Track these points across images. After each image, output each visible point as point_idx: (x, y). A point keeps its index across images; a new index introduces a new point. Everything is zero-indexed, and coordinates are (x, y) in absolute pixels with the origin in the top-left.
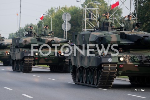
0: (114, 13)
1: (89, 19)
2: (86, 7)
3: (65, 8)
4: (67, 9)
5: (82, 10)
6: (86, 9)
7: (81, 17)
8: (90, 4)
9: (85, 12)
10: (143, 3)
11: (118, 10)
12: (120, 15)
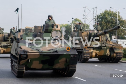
0: (86, 27)
1: (74, 30)
2: (73, 24)
3: (63, 25)
4: (64, 25)
5: (71, 25)
6: (73, 25)
7: (71, 29)
8: (74, 23)
9: (72, 26)
10: (99, 22)
11: (87, 26)
12: (88, 28)
